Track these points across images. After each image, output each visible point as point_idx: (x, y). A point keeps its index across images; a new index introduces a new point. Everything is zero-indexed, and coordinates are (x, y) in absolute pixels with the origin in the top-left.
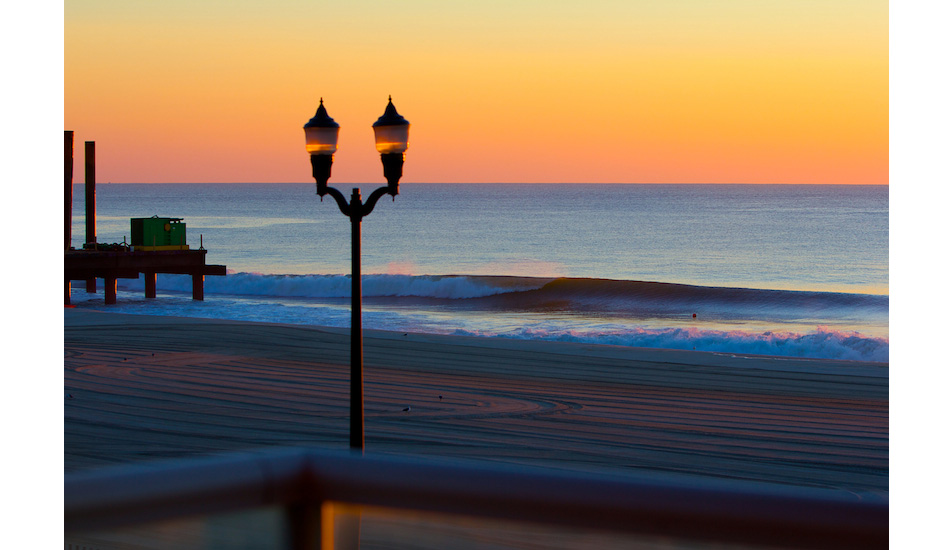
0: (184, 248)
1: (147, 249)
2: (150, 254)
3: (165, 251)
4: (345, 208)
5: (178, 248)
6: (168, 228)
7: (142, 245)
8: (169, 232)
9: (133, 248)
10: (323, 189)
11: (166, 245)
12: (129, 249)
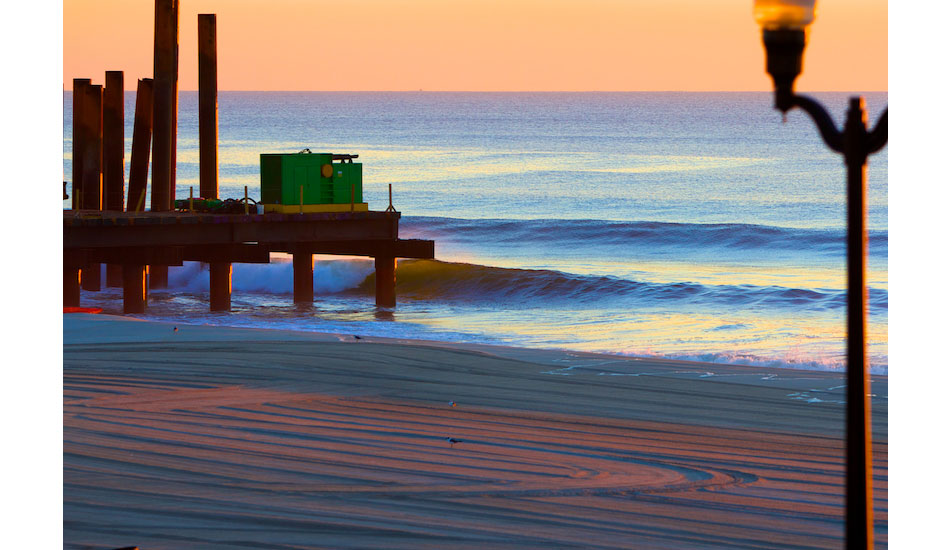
0: (358, 208)
1: (288, 209)
2: (293, 219)
3: (321, 214)
4: (831, 137)
5: (346, 208)
6: (328, 171)
7: (280, 203)
8: (331, 179)
9: (261, 208)
10: (786, 99)
11: (323, 202)
12: (253, 208)
